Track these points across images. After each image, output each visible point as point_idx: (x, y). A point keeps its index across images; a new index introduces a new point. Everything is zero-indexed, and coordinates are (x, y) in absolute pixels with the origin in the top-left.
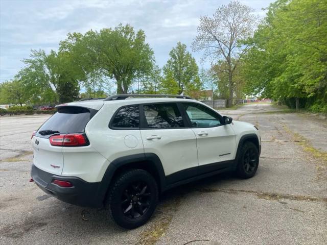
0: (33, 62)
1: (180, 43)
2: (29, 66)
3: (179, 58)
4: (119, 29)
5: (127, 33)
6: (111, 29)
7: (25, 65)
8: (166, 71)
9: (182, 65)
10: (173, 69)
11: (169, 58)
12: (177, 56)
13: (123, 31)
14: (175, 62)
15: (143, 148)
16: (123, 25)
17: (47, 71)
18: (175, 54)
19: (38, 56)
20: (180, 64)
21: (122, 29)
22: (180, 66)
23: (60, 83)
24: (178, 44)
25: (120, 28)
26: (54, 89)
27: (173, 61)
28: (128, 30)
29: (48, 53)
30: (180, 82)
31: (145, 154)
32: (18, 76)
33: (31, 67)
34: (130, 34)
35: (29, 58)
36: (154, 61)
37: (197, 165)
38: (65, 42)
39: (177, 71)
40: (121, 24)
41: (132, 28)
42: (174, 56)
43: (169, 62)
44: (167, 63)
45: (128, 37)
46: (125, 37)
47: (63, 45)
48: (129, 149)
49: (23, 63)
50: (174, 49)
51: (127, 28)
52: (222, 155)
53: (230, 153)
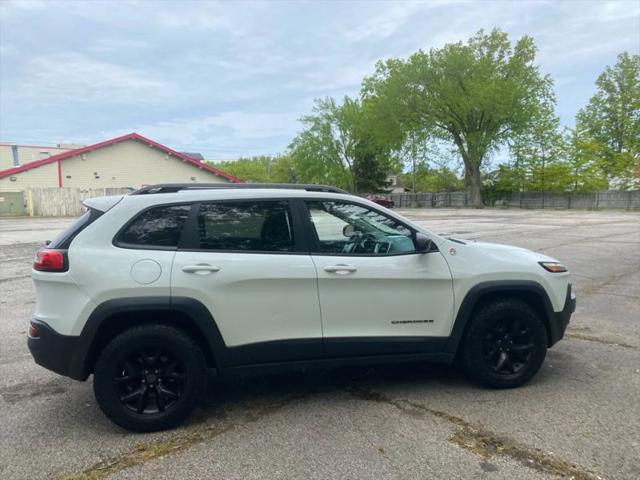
0: (316, 120)
1: (626, 54)
2: (310, 127)
3: (622, 89)
4: (477, 42)
5: (493, 48)
6: (460, 44)
7: (303, 126)
8: (585, 122)
9: (628, 106)
10: (604, 114)
11: (595, 90)
12: (616, 84)
13: (485, 44)
14: (611, 100)
15: (168, 286)
16: (485, 33)
17: (337, 134)
18: (612, 80)
19: (323, 108)
20: (624, 104)
21: (483, 40)
22: (624, 109)
23: (357, 155)
24: (619, 56)
25: (480, 39)
26: (347, 166)
27: (606, 96)
28: (497, 40)
29: (340, 103)
30: (620, 146)
31: (171, 298)
32: (291, 146)
33: (313, 129)
34: (499, 48)
35: (310, 114)
36: (554, 100)
37: (319, 335)
38: (372, 79)
39: (614, 119)
40: (482, 31)
41: (505, 35)
42: (608, 87)
43: (595, 100)
44: (588, 103)
45: (496, 55)
46: (489, 55)
47: (369, 84)
48: (137, 285)
49: (300, 123)
50: (609, 70)
51: (494, 36)
52: (404, 322)
53: (431, 321)
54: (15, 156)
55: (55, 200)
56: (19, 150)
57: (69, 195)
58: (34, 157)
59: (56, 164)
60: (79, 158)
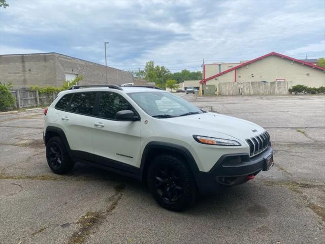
52: (121, 155)
53: (132, 158)
54: (220, 68)
55: (227, 88)
56: (221, 65)
57: (234, 86)
58: (226, 68)
59: (234, 71)
60: (245, 67)
